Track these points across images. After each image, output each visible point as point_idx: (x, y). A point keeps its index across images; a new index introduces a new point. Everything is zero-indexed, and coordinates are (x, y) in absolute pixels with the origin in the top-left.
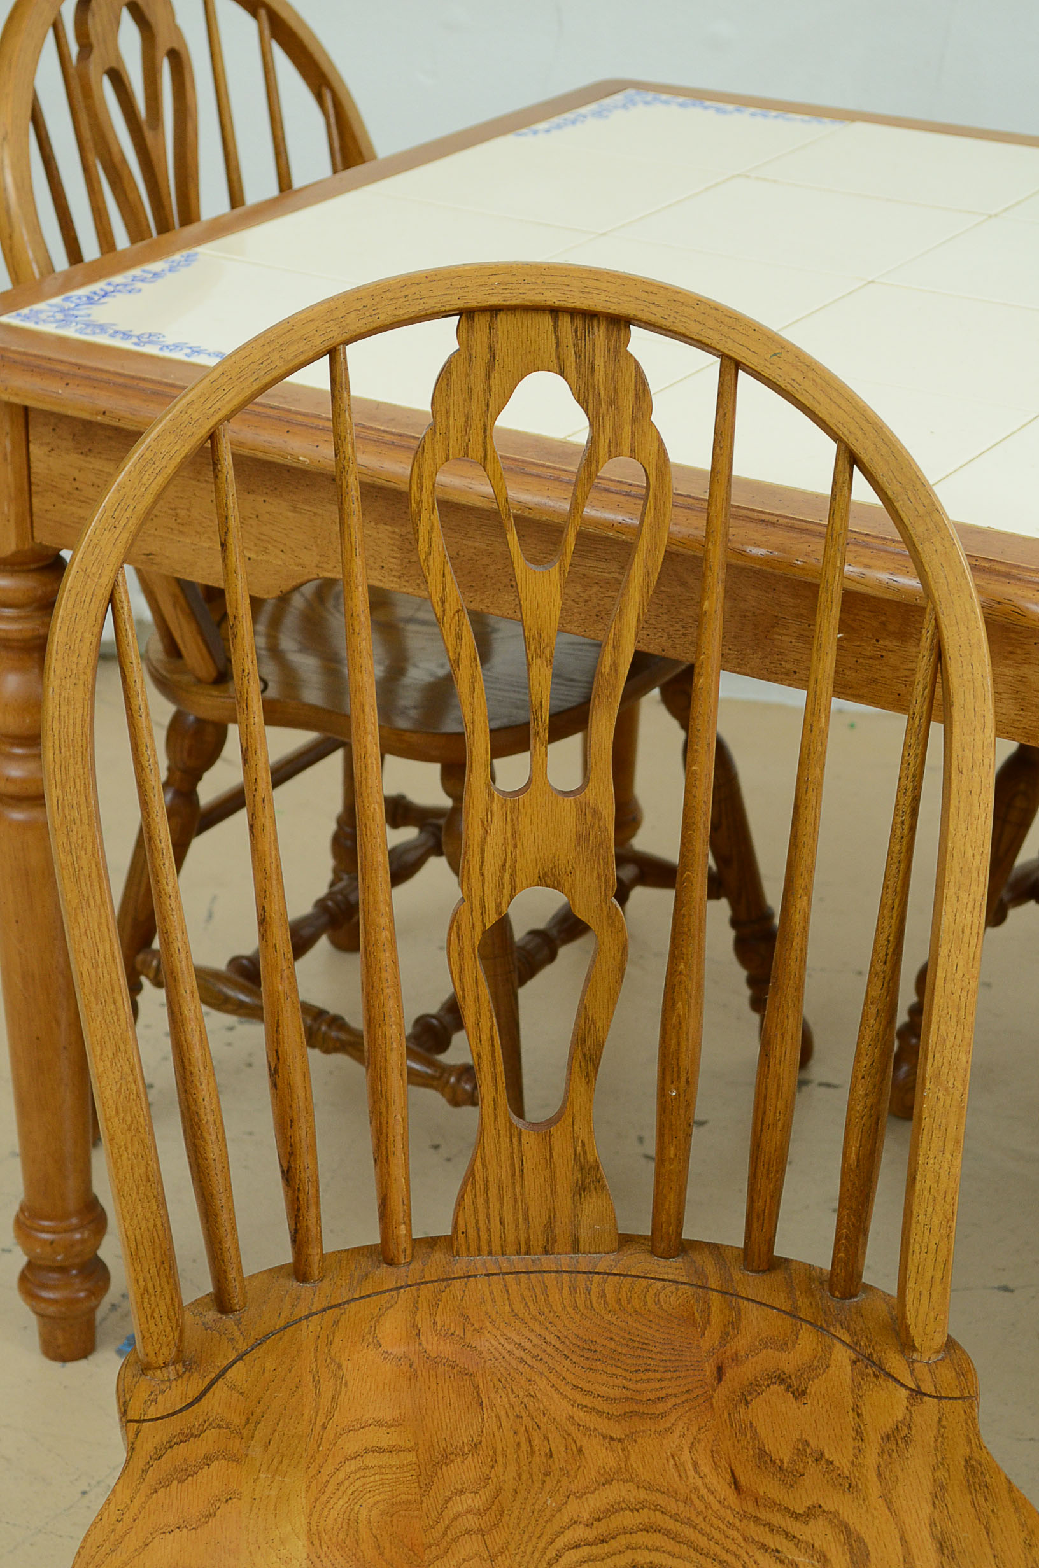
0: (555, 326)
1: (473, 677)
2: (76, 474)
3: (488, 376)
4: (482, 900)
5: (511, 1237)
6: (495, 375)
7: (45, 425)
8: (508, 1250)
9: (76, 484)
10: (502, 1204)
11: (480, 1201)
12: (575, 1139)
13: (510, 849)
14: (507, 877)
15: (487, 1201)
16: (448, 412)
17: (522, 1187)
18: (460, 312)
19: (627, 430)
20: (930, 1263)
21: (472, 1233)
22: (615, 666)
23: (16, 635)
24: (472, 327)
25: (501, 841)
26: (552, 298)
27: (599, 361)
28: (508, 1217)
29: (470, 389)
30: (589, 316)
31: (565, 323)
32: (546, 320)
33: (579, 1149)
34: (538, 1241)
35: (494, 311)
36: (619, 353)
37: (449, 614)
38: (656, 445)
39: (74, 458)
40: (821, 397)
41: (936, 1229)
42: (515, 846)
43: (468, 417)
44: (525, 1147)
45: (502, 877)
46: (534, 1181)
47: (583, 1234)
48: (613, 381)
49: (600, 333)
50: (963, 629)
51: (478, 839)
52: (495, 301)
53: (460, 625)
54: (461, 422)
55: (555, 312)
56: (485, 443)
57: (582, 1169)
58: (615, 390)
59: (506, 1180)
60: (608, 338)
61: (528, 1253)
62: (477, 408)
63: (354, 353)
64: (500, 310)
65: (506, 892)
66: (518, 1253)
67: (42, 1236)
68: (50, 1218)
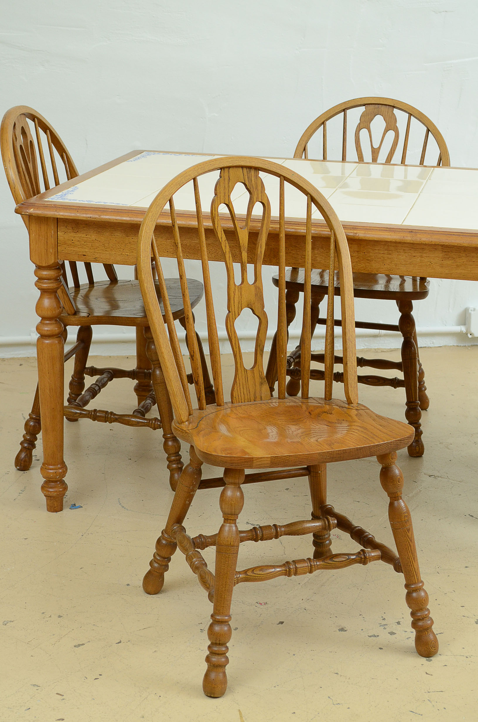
0: (243, 171)
1: (229, 256)
2: (73, 238)
3: (228, 183)
4: (235, 312)
5: (246, 398)
6: (230, 183)
7: (64, 226)
8: (246, 401)
9: (73, 241)
10: (244, 389)
11: (239, 389)
12: (259, 371)
13: (240, 298)
14: (240, 305)
15: (240, 389)
16: (220, 192)
17: (248, 384)
18: (221, 169)
19: (260, 195)
20: (353, 383)
21: (237, 397)
22: (261, 252)
23: (51, 288)
24: (224, 172)
25: (238, 297)
26: (243, 164)
27: (253, 179)
28: (245, 393)
29: (225, 187)
30: (250, 168)
31: (245, 169)
32: (241, 169)
33: (260, 373)
34: (252, 398)
35: (229, 167)
36: (257, 177)
37: (223, 241)
38: (267, 198)
39: (73, 234)
40: (304, 184)
41: (353, 375)
42: (241, 298)
43: (225, 193)
44: (248, 374)
45: (239, 306)
46: (251, 382)
47: (263, 395)
48: (256, 183)
49: (253, 172)
51: (233, 296)
52: (230, 165)
53: (226, 243)
54: (223, 195)
55: (242, 167)
56: (229, 199)
57: (261, 378)
58: (257, 185)
59: (244, 383)
60: (254, 173)
61: (250, 402)
62: (227, 191)
63: (199, 179)
64: (230, 167)
65: (240, 309)
66: (248, 402)
67: (51, 471)
68: (54, 465)
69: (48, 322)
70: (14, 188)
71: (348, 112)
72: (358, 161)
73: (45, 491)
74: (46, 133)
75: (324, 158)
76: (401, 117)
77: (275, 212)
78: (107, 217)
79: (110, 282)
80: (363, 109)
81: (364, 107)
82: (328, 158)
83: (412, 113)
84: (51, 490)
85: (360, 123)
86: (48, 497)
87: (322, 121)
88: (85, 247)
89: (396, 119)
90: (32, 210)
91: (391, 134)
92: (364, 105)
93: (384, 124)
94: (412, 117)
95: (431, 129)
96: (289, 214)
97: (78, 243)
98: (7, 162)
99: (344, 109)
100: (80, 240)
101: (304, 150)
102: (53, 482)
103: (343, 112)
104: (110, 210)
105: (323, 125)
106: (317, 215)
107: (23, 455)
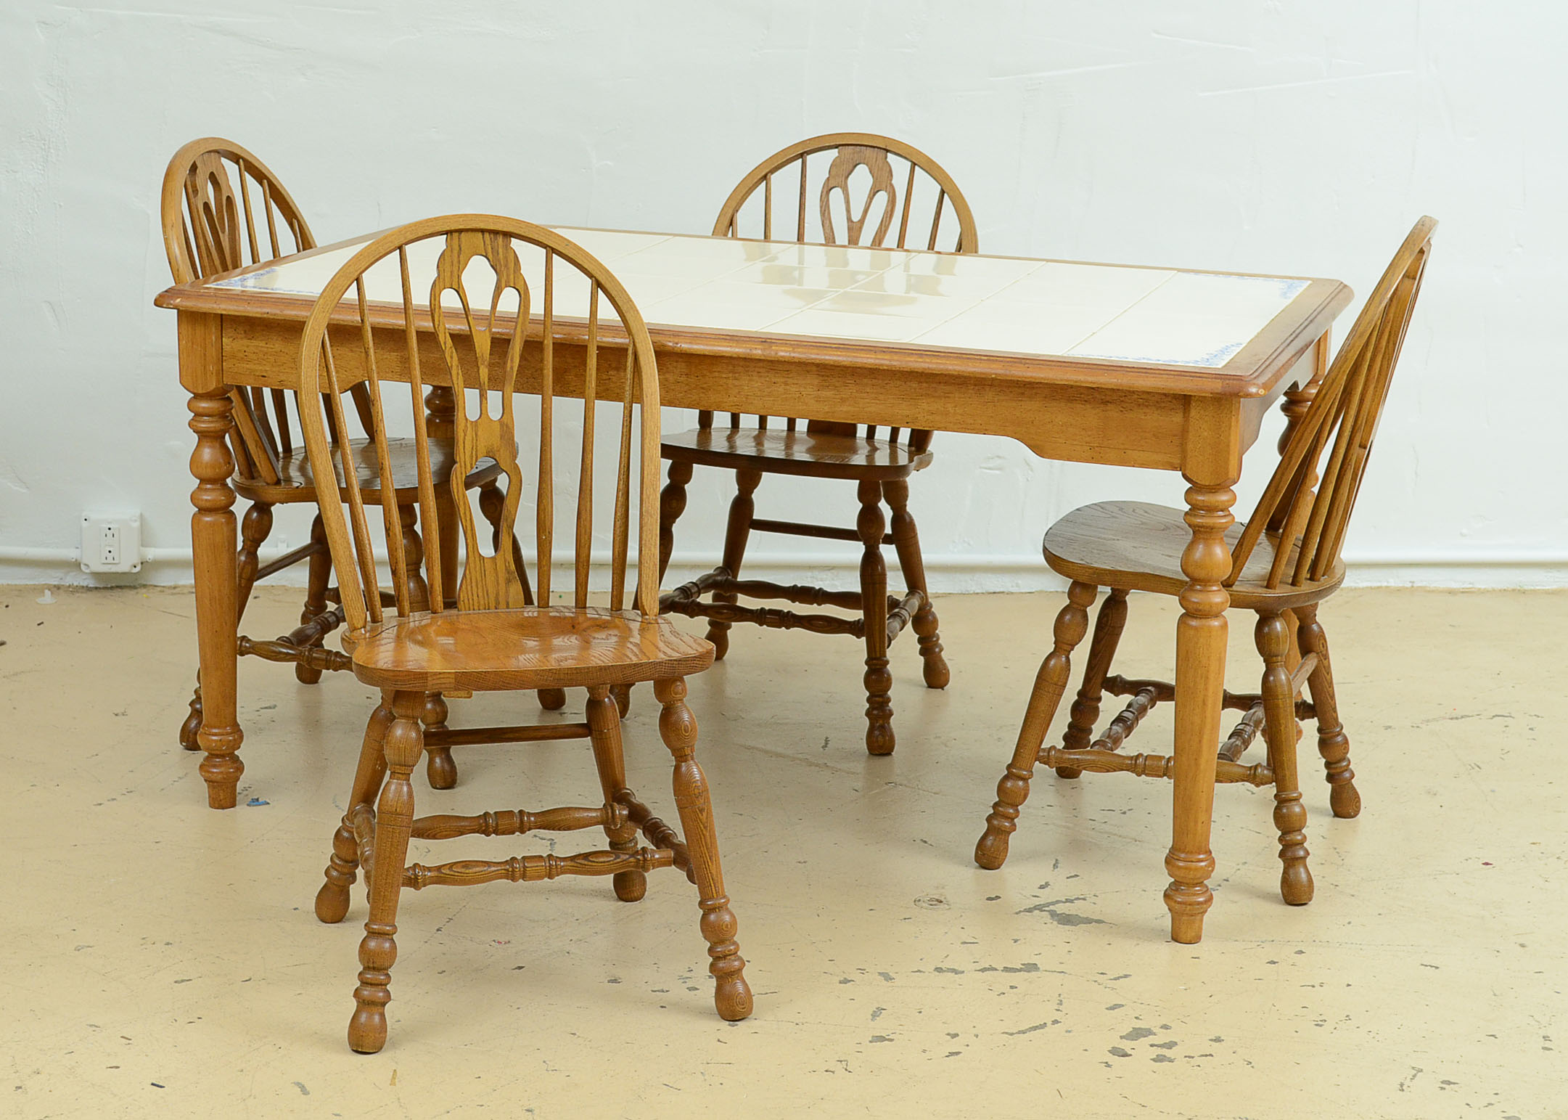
0: (483, 238)
1: (458, 374)
2: (245, 349)
3: (459, 257)
4: (465, 462)
5: (482, 602)
6: (461, 256)
7: (231, 328)
8: (481, 608)
9: (246, 354)
10: (478, 589)
11: (469, 588)
12: (505, 561)
13: (474, 441)
14: (474, 453)
15: (472, 587)
16: (444, 270)
17: (485, 581)
18: (447, 233)
19: (512, 277)
20: (650, 582)
21: (466, 601)
22: (512, 368)
23: (212, 429)
24: (452, 239)
25: (471, 438)
26: (482, 226)
27: (500, 250)
28: (480, 594)
29: (452, 262)
30: (495, 233)
31: (487, 235)
32: (480, 235)
33: (507, 564)
34: (493, 604)
35: (460, 231)
36: (507, 247)
37: (447, 349)
38: (523, 282)
39: (246, 342)
40: (585, 261)
41: (651, 568)
42: (477, 440)
43: (452, 272)
44: (486, 565)
45: (472, 453)
46: (490, 578)
47: (511, 601)
48: (506, 258)
49: (500, 239)
50: (644, 344)
51: (462, 438)
52: (461, 227)
53: (452, 353)
54: (449, 274)
55: (483, 231)
56: (458, 282)
57: (508, 573)
58: (507, 261)
59: (479, 579)
60: (503, 241)
61: (489, 609)
62: (455, 269)
63: (408, 248)
64: (462, 231)
65: (474, 459)
66: (485, 609)
67: (214, 738)
68: (219, 728)
69: (209, 486)
70: (178, 270)
71: (809, 158)
72: (824, 242)
73: (205, 772)
74: (261, 184)
75: (767, 237)
76: (899, 167)
77: (537, 308)
78: (294, 313)
79: (368, 441)
80: (834, 153)
81: (836, 150)
82: (773, 237)
83: (917, 161)
84: (215, 770)
85: (828, 178)
86: (209, 781)
87: (763, 175)
88: (265, 363)
89: (891, 171)
90: (178, 300)
91: (882, 197)
92: (837, 147)
93: (869, 180)
94: (916, 167)
95: (947, 190)
96: (559, 311)
97: (254, 357)
98: (169, 228)
99: (801, 153)
100: (255, 351)
101: (731, 224)
102: (217, 756)
103: (801, 160)
104: (300, 302)
105: (764, 183)
106: (607, 312)
107: (193, 723)
